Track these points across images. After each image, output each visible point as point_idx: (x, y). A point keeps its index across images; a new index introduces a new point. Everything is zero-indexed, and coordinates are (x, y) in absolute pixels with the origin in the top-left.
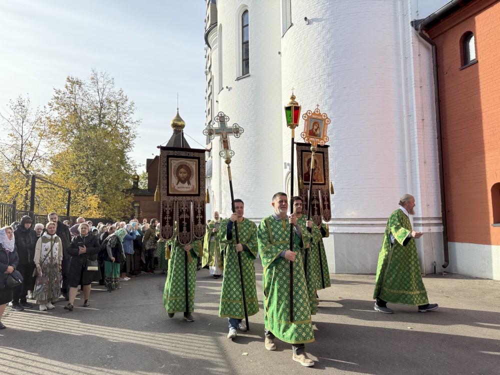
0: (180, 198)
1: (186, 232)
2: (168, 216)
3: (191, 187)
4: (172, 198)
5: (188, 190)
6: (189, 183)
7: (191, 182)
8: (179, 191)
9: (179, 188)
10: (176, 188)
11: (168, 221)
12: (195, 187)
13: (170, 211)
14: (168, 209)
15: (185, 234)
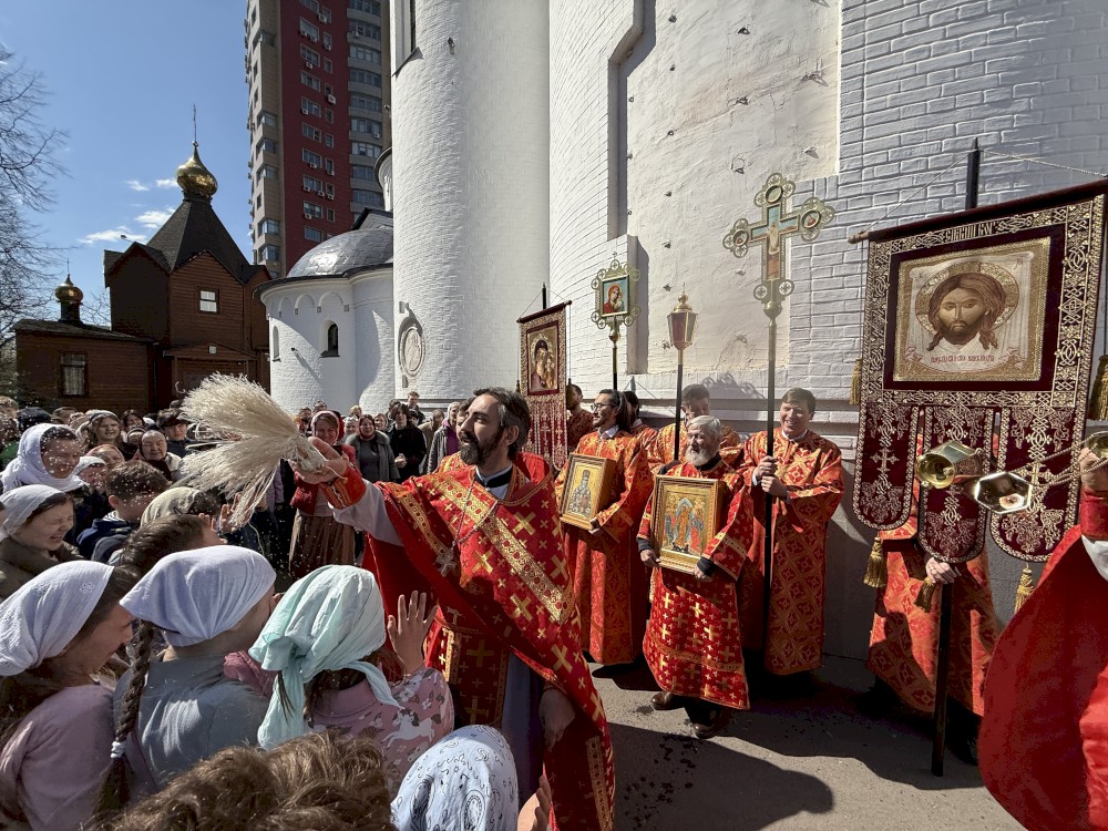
0: (940, 397)
1: (957, 517)
2: (885, 451)
3: (1000, 356)
4: (904, 397)
5: (982, 366)
6: (988, 341)
7: (1000, 335)
8: (936, 371)
9: (935, 360)
10: (926, 359)
11: (884, 468)
12: (1024, 354)
13: (894, 436)
14: (887, 433)
15: (950, 523)
